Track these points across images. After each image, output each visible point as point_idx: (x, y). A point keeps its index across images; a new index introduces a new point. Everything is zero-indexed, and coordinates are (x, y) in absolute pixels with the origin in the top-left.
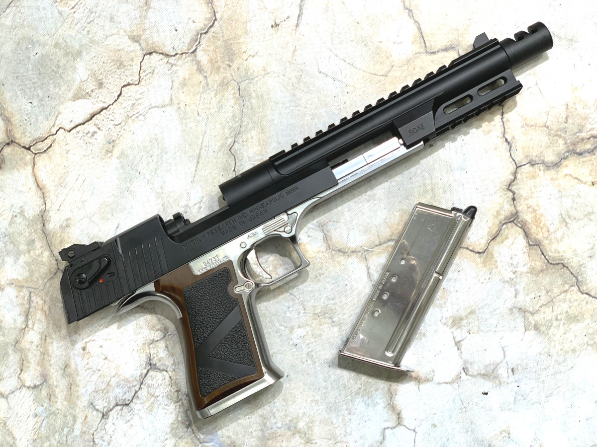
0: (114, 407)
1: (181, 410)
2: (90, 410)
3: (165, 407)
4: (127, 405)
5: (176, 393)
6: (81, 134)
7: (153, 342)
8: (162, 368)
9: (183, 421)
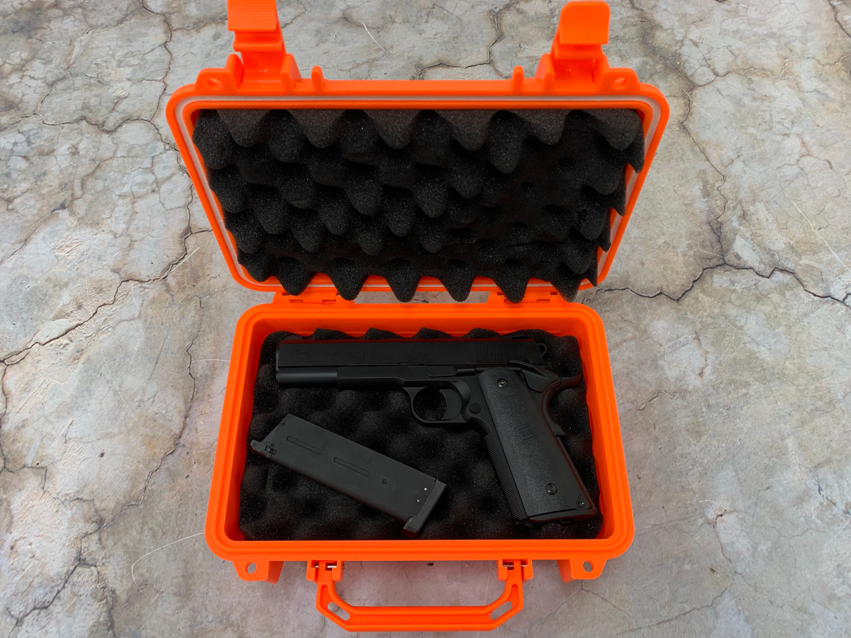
0: (31, 612)
1: (105, 609)
2: (5, 617)
3: (88, 607)
4: (46, 608)
5: (102, 590)
6: (53, 347)
7: (87, 534)
8: (90, 563)
9: (105, 622)
